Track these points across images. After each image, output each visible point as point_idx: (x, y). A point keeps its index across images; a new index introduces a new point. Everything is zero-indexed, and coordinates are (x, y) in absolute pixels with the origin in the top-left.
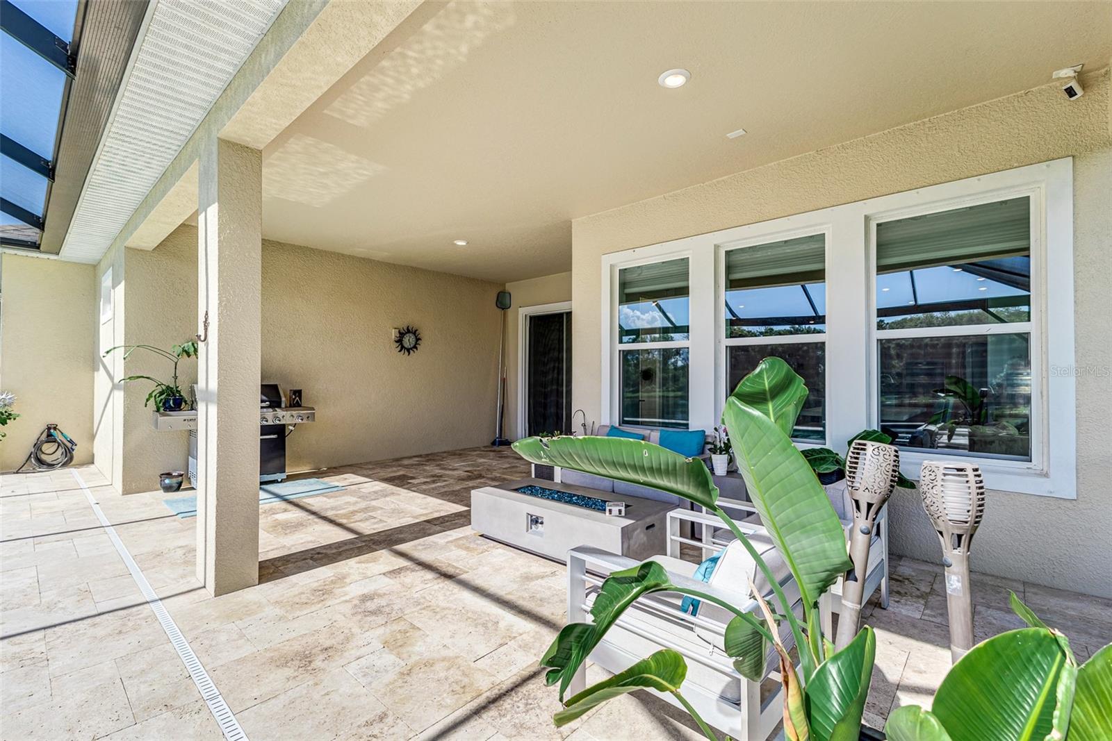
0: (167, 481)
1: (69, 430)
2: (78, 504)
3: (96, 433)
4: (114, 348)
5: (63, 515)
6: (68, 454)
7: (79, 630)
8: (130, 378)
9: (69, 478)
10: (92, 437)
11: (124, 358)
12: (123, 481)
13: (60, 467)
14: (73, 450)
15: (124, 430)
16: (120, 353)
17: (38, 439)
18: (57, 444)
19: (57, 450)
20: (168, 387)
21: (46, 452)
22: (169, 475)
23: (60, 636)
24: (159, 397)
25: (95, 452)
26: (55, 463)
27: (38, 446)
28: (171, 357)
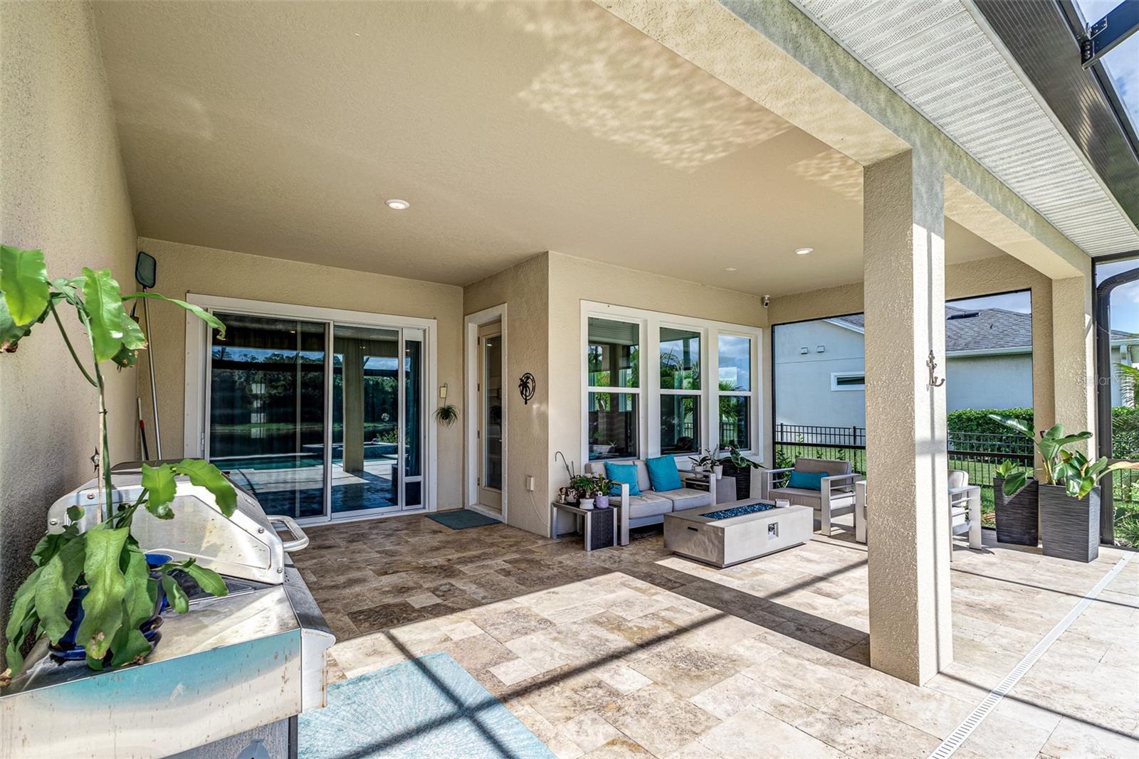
7: (1097, 712)
23: (1120, 718)
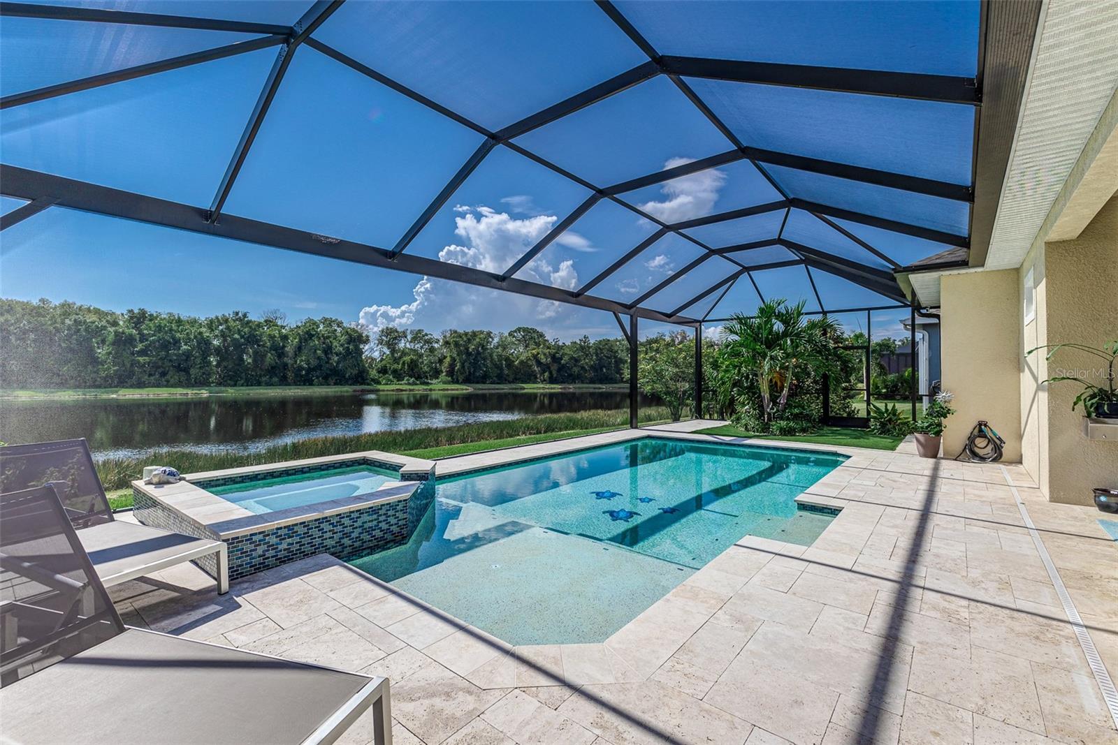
0: (1103, 499)
1: (998, 428)
2: (1005, 499)
3: (1023, 434)
4: (1037, 348)
5: (991, 505)
6: (998, 451)
8: (1054, 379)
9: (998, 473)
10: (1020, 437)
11: (1047, 359)
12: (1050, 488)
13: (991, 461)
14: (1002, 447)
15: (1049, 434)
16: (1043, 353)
17: (972, 433)
18: (987, 440)
19: (987, 445)
20: (1101, 390)
21: (978, 446)
22: (1106, 492)
24: (1089, 401)
25: (1023, 453)
26: (985, 456)
27: (971, 439)
28: (1104, 355)
